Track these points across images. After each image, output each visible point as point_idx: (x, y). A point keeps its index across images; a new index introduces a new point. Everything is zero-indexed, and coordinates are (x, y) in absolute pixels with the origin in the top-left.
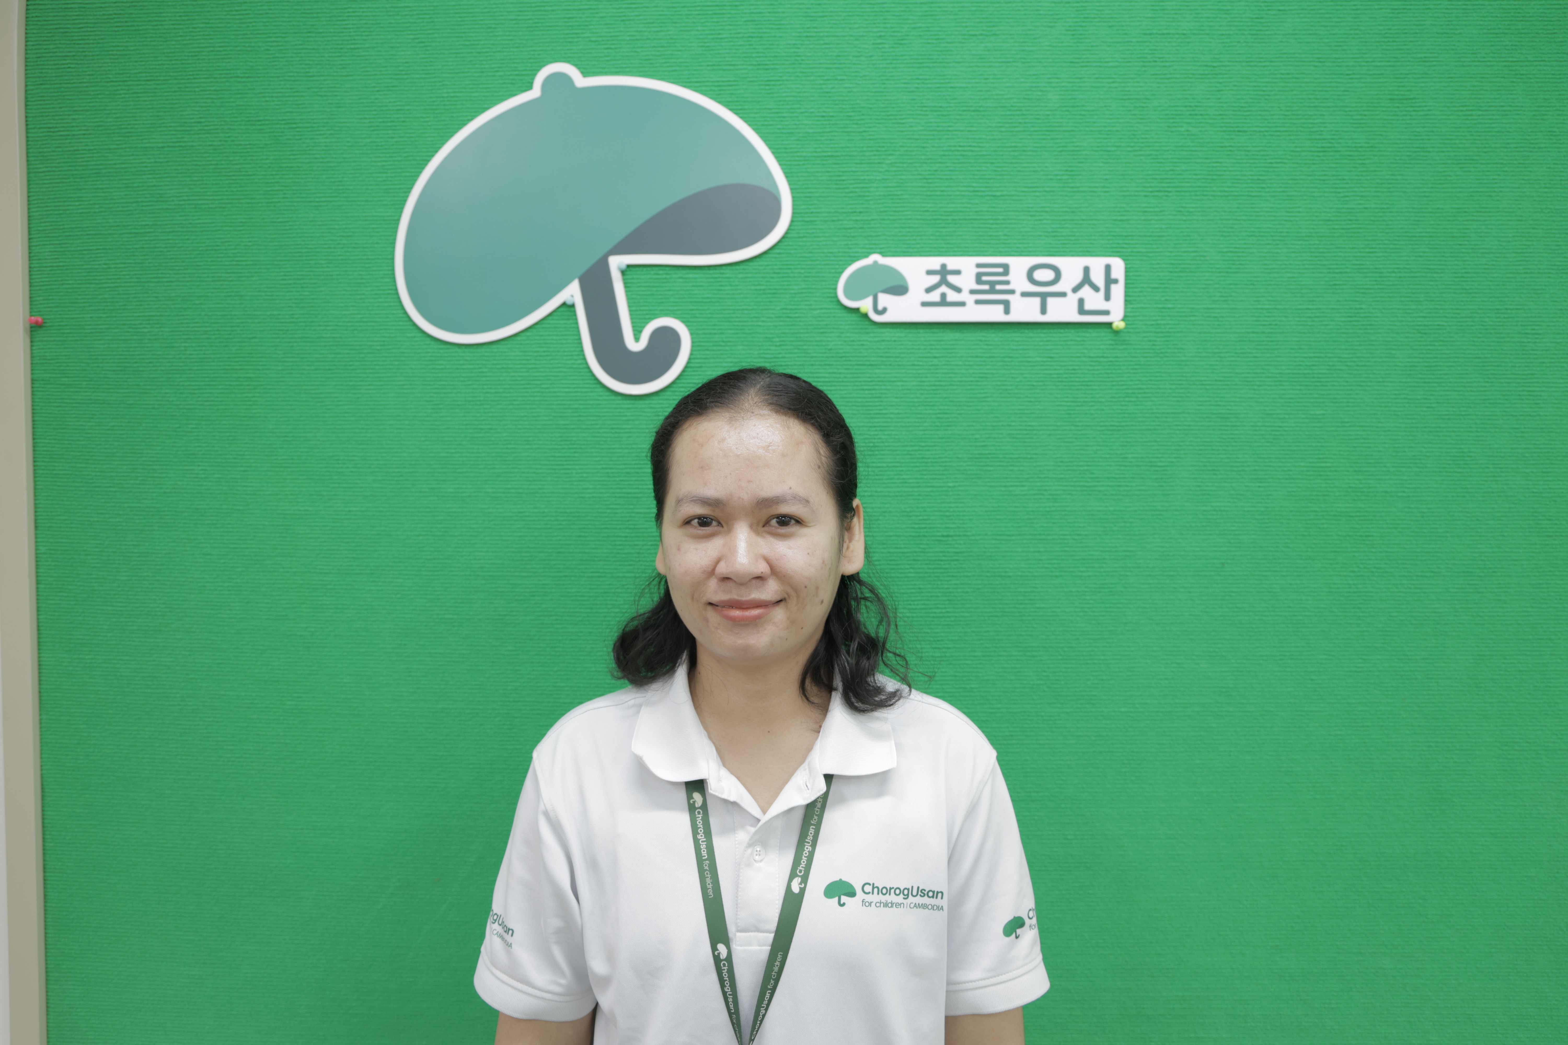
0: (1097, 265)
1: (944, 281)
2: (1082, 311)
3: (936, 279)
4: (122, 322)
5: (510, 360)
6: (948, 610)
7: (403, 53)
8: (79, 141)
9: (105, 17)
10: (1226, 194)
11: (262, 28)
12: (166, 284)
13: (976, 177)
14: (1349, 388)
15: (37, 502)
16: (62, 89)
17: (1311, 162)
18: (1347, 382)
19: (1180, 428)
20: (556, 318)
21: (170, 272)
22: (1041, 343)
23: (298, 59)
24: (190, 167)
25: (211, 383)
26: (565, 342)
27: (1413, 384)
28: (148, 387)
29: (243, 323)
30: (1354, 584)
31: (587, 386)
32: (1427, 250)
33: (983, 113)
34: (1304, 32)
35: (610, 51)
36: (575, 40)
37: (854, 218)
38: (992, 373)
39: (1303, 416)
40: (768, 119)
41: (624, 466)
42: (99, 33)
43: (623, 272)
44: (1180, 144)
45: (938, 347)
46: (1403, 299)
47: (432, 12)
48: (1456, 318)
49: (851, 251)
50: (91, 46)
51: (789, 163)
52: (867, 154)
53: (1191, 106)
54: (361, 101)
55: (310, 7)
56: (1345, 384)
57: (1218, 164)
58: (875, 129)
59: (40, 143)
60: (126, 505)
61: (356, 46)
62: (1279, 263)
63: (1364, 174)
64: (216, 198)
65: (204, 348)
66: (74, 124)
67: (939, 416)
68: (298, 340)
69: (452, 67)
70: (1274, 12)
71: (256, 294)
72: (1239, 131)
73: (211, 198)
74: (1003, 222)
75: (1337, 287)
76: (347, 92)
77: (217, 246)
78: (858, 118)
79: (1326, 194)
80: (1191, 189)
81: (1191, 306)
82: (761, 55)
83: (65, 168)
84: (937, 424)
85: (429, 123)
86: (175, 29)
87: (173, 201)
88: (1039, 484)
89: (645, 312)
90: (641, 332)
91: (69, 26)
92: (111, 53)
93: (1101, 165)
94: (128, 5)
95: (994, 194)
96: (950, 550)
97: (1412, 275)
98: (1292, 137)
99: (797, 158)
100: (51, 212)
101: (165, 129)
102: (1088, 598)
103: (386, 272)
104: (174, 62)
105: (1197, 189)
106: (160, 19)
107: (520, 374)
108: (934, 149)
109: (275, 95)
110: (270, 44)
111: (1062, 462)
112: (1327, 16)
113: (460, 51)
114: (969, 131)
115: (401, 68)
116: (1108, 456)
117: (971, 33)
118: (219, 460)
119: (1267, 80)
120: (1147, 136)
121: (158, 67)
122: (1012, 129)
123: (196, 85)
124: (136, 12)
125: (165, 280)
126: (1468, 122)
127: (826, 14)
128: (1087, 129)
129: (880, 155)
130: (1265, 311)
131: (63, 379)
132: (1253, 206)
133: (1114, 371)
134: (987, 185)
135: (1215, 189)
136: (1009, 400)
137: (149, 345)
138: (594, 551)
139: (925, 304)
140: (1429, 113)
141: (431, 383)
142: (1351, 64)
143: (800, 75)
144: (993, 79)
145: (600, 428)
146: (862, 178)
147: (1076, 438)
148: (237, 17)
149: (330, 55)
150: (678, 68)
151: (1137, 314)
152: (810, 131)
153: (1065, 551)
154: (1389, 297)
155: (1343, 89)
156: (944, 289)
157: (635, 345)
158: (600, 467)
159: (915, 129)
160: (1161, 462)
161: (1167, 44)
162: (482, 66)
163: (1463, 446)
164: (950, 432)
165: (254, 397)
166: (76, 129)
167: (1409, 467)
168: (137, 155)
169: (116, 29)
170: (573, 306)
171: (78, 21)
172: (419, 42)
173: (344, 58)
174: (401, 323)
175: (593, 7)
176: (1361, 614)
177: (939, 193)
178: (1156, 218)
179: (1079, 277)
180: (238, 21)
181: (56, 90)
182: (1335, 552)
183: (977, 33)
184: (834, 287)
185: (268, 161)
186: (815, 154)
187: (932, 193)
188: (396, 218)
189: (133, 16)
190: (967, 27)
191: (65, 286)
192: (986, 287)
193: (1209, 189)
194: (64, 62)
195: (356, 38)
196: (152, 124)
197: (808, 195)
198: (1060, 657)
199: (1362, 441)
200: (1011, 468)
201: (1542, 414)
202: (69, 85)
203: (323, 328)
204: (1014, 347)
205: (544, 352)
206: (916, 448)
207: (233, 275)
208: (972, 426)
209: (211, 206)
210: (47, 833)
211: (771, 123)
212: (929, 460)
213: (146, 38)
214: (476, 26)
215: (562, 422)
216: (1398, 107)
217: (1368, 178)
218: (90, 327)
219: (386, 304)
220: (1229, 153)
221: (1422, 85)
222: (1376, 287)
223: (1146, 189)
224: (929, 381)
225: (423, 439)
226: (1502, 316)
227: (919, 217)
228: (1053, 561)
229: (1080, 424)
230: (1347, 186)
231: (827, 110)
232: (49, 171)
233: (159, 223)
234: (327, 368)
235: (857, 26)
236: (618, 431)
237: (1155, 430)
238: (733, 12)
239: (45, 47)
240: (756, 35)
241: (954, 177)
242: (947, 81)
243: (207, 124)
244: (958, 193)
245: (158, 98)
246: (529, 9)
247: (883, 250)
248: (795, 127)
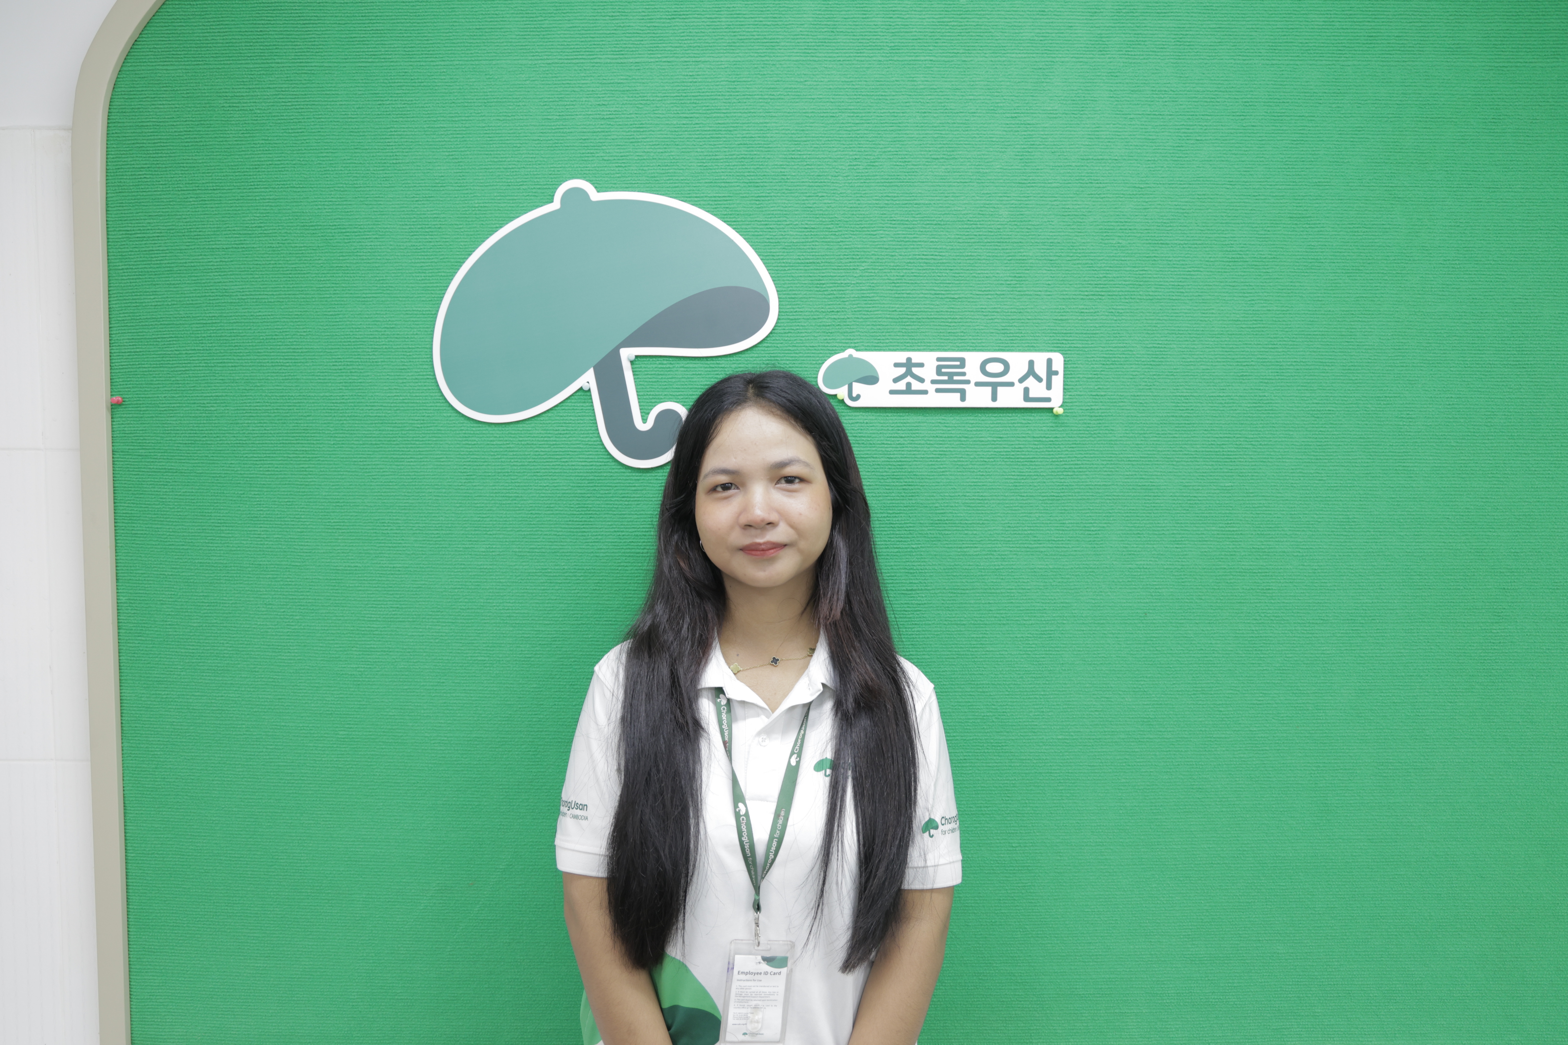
0: (1040, 359)
1: (909, 373)
2: (1027, 398)
3: (902, 370)
4: (192, 402)
5: (534, 437)
6: (911, 653)
7: (439, 168)
8: (153, 242)
9: (177, 134)
10: (1151, 298)
11: (315, 144)
12: (230, 368)
13: (937, 282)
14: (1253, 464)
15: (118, 558)
16: (139, 197)
17: (1223, 270)
18: (1252, 458)
19: (1110, 498)
20: (573, 401)
21: (235, 358)
22: (991, 425)
23: (346, 172)
24: (251, 266)
25: (271, 455)
26: (582, 422)
27: (1307, 461)
28: (215, 458)
29: (299, 403)
30: (1257, 630)
31: (601, 460)
32: (1319, 346)
33: (943, 227)
34: (1218, 159)
35: (620, 169)
36: (591, 159)
37: (832, 317)
38: (950, 451)
39: (1215, 488)
40: (758, 230)
41: (634, 530)
42: (172, 148)
43: (632, 362)
44: (1112, 255)
45: (904, 428)
46: (1299, 388)
47: (464, 132)
48: (1344, 404)
49: (829, 345)
50: (164, 159)
51: (776, 268)
52: (843, 261)
53: (1121, 222)
54: (402, 209)
55: (357, 127)
56: (1250, 460)
57: (1144, 272)
58: (851, 239)
59: (119, 244)
60: (197, 561)
61: (398, 161)
62: (1195, 357)
63: (1268, 281)
64: (275, 293)
65: (264, 425)
66: (149, 228)
67: (904, 487)
68: (348, 418)
69: (482, 181)
70: (1192, 142)
71: (311, 377)
72: (1162, 244)
73: (270, 293)
74: (959, 320)
75: (1244, 378)
76: (390, 201)
77: (276, 335)
78: (836, 230)
79: (1235, 298)
80: (1120, 293)
81: (1119, 394)
82: (752, 174)
83: (141, 266)
84: (903, 494)
85: (462, 230)
86: (238, 144)
87: (237, 295)
88: (989, 546)
89: (651, 397)
90: (648, 414)
91: (145, 142)
92: (182, 165)
93: (1045, 272)
94: (197, 123)
95: (952, 296)
96: (913, 602)
97: (1308, 367)
98: (1207, 249)
99: (783, 265)
100: (129, 305)
101: (229, 232)
102: (1031, 642)
103: (425, 360)
104: (237, 174)
105: (1126, 293)
106: (225, 135)
107: (543, 450)
108: (901, 257)
109: (327, 203)
110: (322, 159)
111: (1009, 527)
112: (1236, 145)
113: (490, 167)
114: (932, 242)
115: (437, 181)
116: (1049, 522)
117: (933, 157)
118: (279, 523)
119: (1187, 200)
120: (1084, 248)
121: (223, 178)
122: (969, 241)
123: (256, 194)
124: (203, 129)
125: (230, 365)
126: (1355, 237)
127: (809, 139)
128: (1033, 241)
129: (855, 262)
130: (1183, 398)
131: (141, 451)
132: (1174, 308)
133: (1054, 449)
134: (946, 289)
135: (1141, 293)
136: (964, 474)
137: (216, 422)
138: (607, 602)
139: (892, 392)
140: (1322, 229)
141: (465, 457)
142: (1257, 187)
143: (786, 192)
144: (953, 196)
145: (612, 497)
146: (839, 282)
147: (1021, 507)
148: (293, 135)
149: (375, 168)
150: (680, 185)
151: (1074, 400)
152: (795, 241)
153: (1012, 603)
154: (1288, 386)
155: (1250, 208)
156: (909, 379)
157: (643, 425)
158: (613, 530)
159: (884, 239)
160: (1094, 527)
161: (1101, 168)
162: (509, 181)
163: (1348, 513)
164: (914, 502)
165: (309, 467)
166: (151, 232)
167: (1303, 531)
168: (205, 255)
169: (186, 144)
170: (589, 390)
171: (153, 137)
172: (453, 159)
173: (387, 172)
174: (439, 404)
175: (606, 130)
176: (1262, 656)
177: (905, 295)
178: (1091, 318)
179: (1025, 370)
180: (293, 138)
181: (133, 198)
182: (1241, 603)
183: (939, 157)
184: (815, 376)
185: (320, 262)
186: (799, 261)
187: (899, 296)
188: (433, 313)
189: (201, 133)
190: (930, 151)
191: (141, 370)
192: (946, 378)
193: (1136, 293)
194: (141, 173)
195: (398, 154)
196: (218, 228)
197: (793, 296)
198: (1007, 693)
199: (1264, 508)
200: (966, 532)
201: (1414, 486)
202: (144, 193)
203: (369, 408)
204: (969, 429)
205: (564, 430)
206: (886, 515)
207: (290, 361)
208: (933, 496)
209: (270, 300)
210: (129, 845)
211: (761, 233)
212: (896, 526)
213: (213, 152)
214: (504, 145)
215: (579, 491)
216: (1296, 224)
217: (1271, 284)
218: (164, 405)
219: (425, 388)
220: (1153, 262)
221: (1317, 205)
222: (1277, 377)
223: (1082, 293)
224: (896, 458)
225: (458, 505)
226: (1382, 403)
227: (888, 316)
228: (1001, 612)
229: (1025, 495)
230: (1253, 291)
231: (809, 223)
232: (127, 269)
233: (225, 315)
234: (374, 443)
235: (835, 149)
236: (628, 499)
237: (1088, 499)
238: (728, 136)
239: (124, 160)
240: (748, 156)
241: (918, 282)
242: (913, 198)
243: (266, 228)
244: (922, 295)
245: (223, 205)
246: (550, 131)
247: (856, 345)
248: (781, 237)
